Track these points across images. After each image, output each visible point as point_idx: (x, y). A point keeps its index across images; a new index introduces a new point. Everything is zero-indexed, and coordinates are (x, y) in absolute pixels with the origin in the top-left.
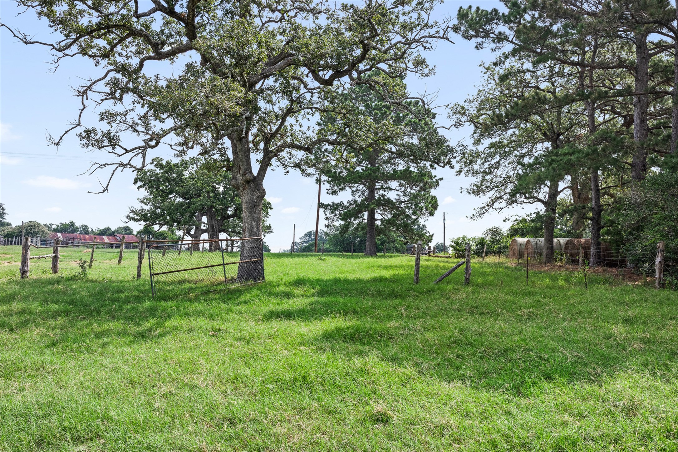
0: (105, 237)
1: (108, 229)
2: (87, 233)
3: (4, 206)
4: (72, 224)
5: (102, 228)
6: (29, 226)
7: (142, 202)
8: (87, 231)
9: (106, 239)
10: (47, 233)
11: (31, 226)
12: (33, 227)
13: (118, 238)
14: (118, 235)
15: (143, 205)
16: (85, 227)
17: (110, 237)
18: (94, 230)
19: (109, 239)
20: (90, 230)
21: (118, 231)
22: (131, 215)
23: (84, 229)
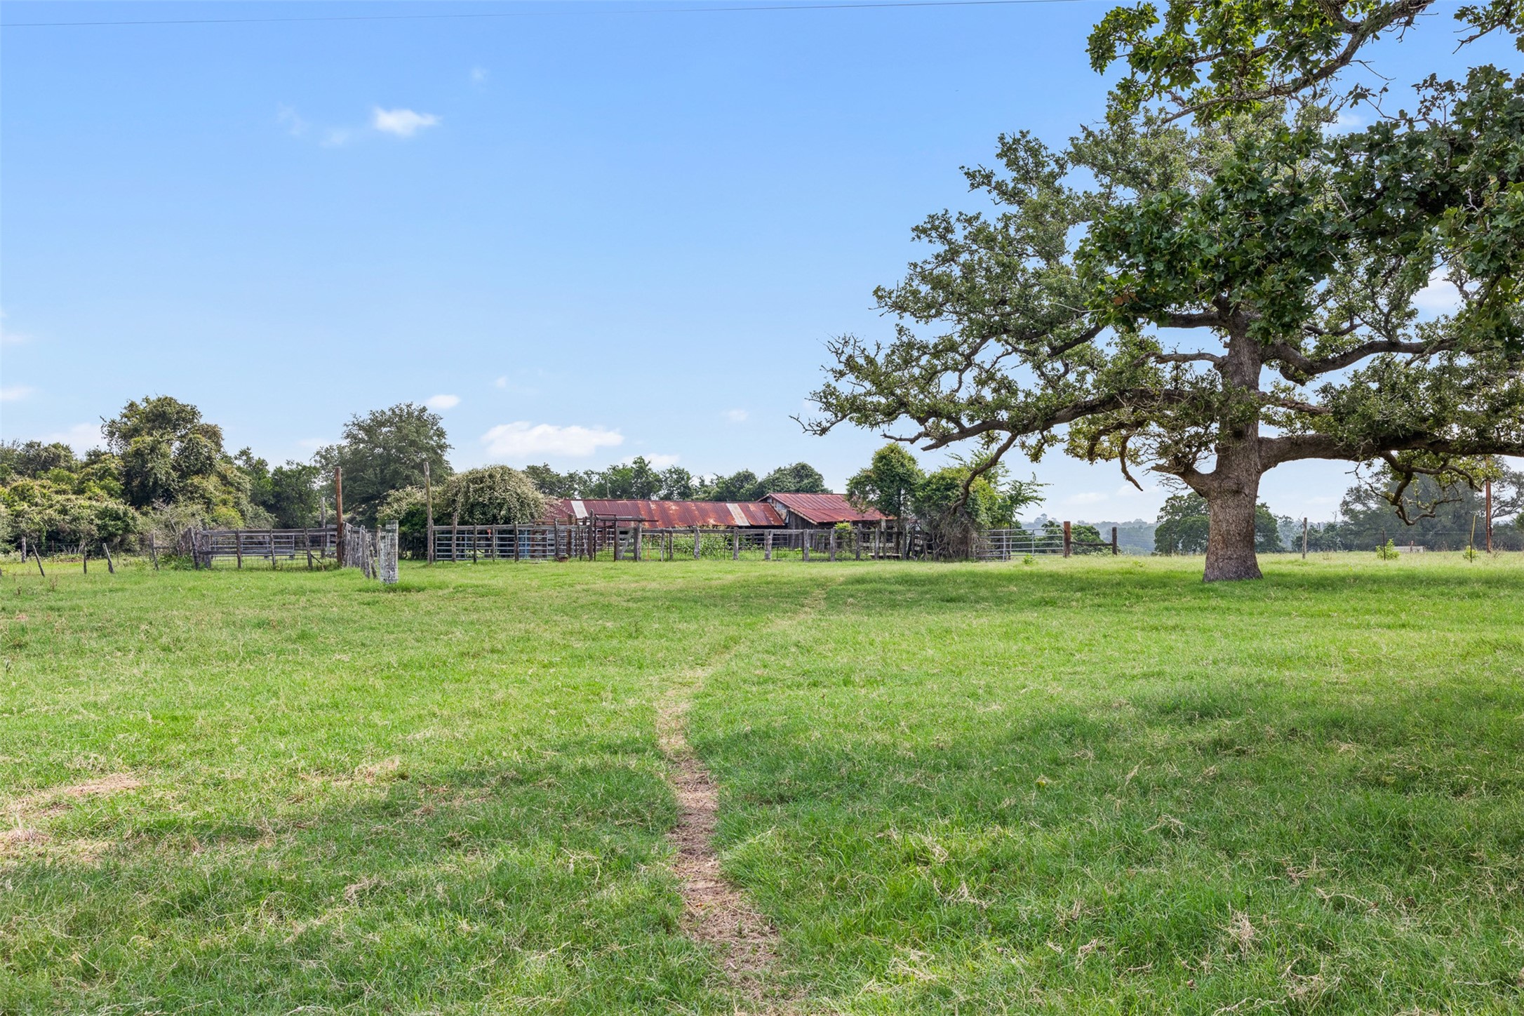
0: (733, 508)
1: (747, 477)
2: (686, 493)
3: (441, 424)
4: (642, 468)
5: (729, 473)
6: (474, 481)
7: (900, 307)
8: (686, 487)
9: (738, 514)
10: (536, 501)
11: (482, 480)
12: (488, 482)
13: (778, 508)
14: (778, 496)
15: (908, 321)
16: (680, 476)
17: (752, 507)
18: (707, 482)
19: (746, 512)
20: (695, 482)
21: (775, 482)
22: (848, 386)
23: (677, 481)
